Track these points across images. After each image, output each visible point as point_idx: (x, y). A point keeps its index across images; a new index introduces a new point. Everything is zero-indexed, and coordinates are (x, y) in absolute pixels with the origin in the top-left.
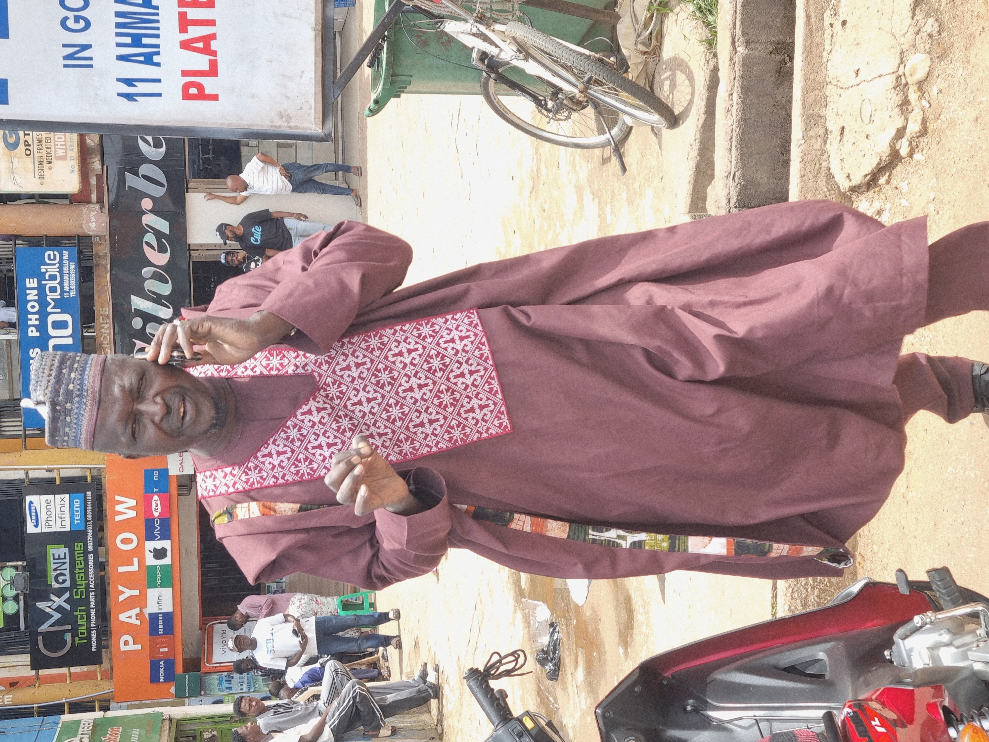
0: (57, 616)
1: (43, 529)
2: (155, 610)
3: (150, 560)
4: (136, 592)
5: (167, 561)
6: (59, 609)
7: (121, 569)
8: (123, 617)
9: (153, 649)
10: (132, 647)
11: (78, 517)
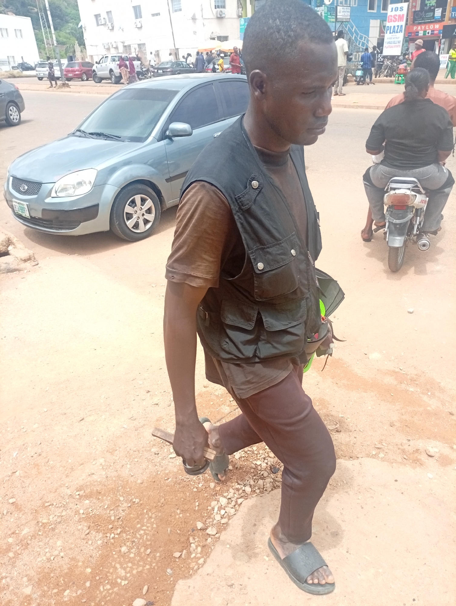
0: (421, 15)
1: (436, 11)
2: (419, 33)
3: (428, 31)
4: (423, 29)
5: (427, 34)
6: (422, 15)
7: (427, 26)
8: (419, 27)
9: (413, 33)
10: (414, 29)
11: (436, 18)
